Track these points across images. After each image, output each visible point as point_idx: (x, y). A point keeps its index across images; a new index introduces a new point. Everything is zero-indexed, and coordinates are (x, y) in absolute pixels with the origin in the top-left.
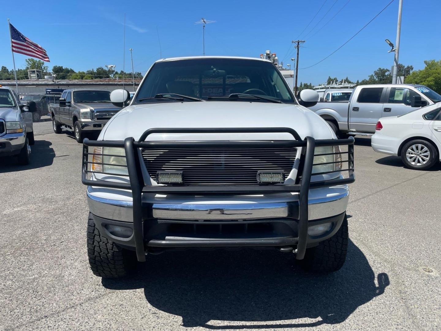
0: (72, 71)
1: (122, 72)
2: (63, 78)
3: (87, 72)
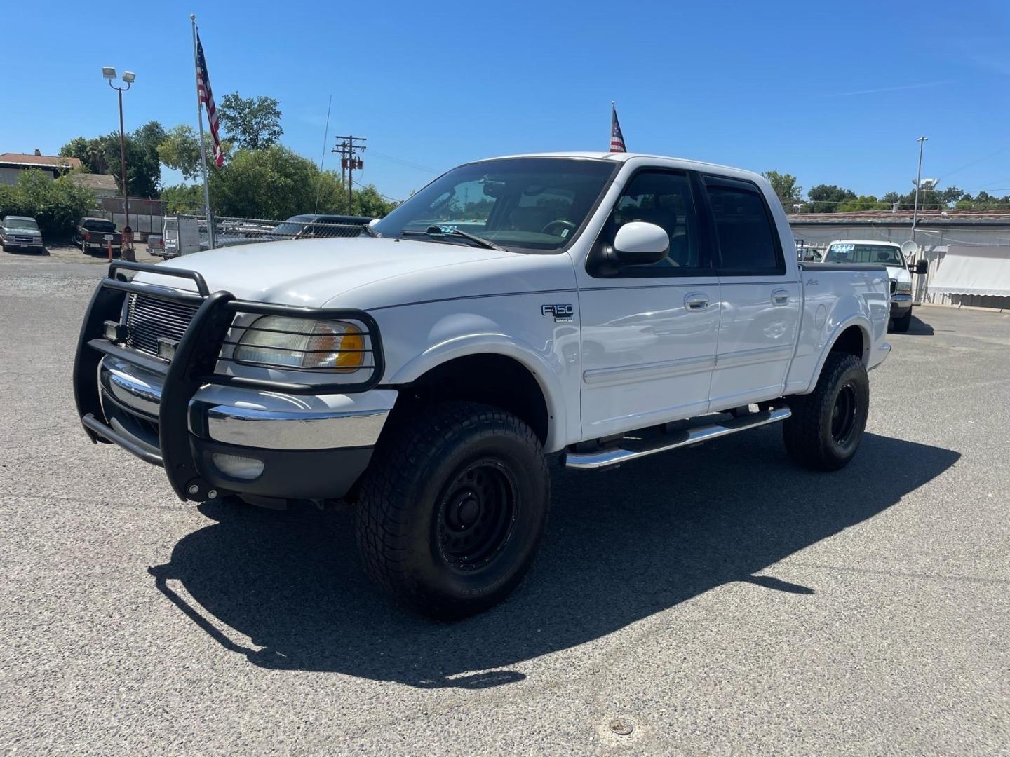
0: (852, 196)
1: (983, 194)
2: (829, 210)
3: (887, 196)
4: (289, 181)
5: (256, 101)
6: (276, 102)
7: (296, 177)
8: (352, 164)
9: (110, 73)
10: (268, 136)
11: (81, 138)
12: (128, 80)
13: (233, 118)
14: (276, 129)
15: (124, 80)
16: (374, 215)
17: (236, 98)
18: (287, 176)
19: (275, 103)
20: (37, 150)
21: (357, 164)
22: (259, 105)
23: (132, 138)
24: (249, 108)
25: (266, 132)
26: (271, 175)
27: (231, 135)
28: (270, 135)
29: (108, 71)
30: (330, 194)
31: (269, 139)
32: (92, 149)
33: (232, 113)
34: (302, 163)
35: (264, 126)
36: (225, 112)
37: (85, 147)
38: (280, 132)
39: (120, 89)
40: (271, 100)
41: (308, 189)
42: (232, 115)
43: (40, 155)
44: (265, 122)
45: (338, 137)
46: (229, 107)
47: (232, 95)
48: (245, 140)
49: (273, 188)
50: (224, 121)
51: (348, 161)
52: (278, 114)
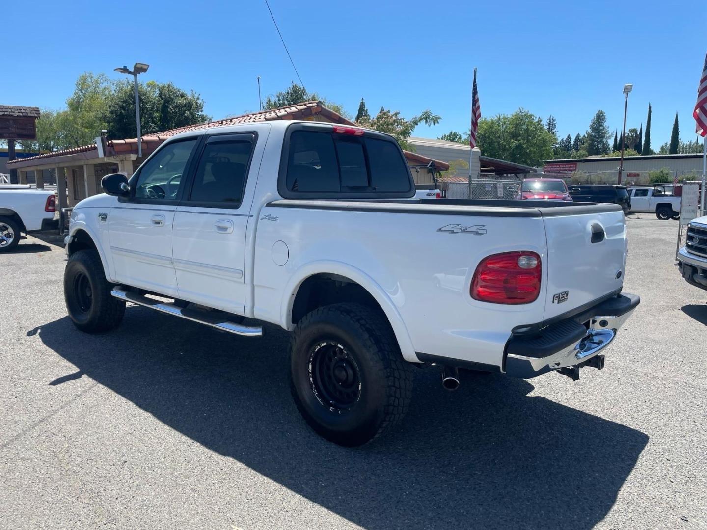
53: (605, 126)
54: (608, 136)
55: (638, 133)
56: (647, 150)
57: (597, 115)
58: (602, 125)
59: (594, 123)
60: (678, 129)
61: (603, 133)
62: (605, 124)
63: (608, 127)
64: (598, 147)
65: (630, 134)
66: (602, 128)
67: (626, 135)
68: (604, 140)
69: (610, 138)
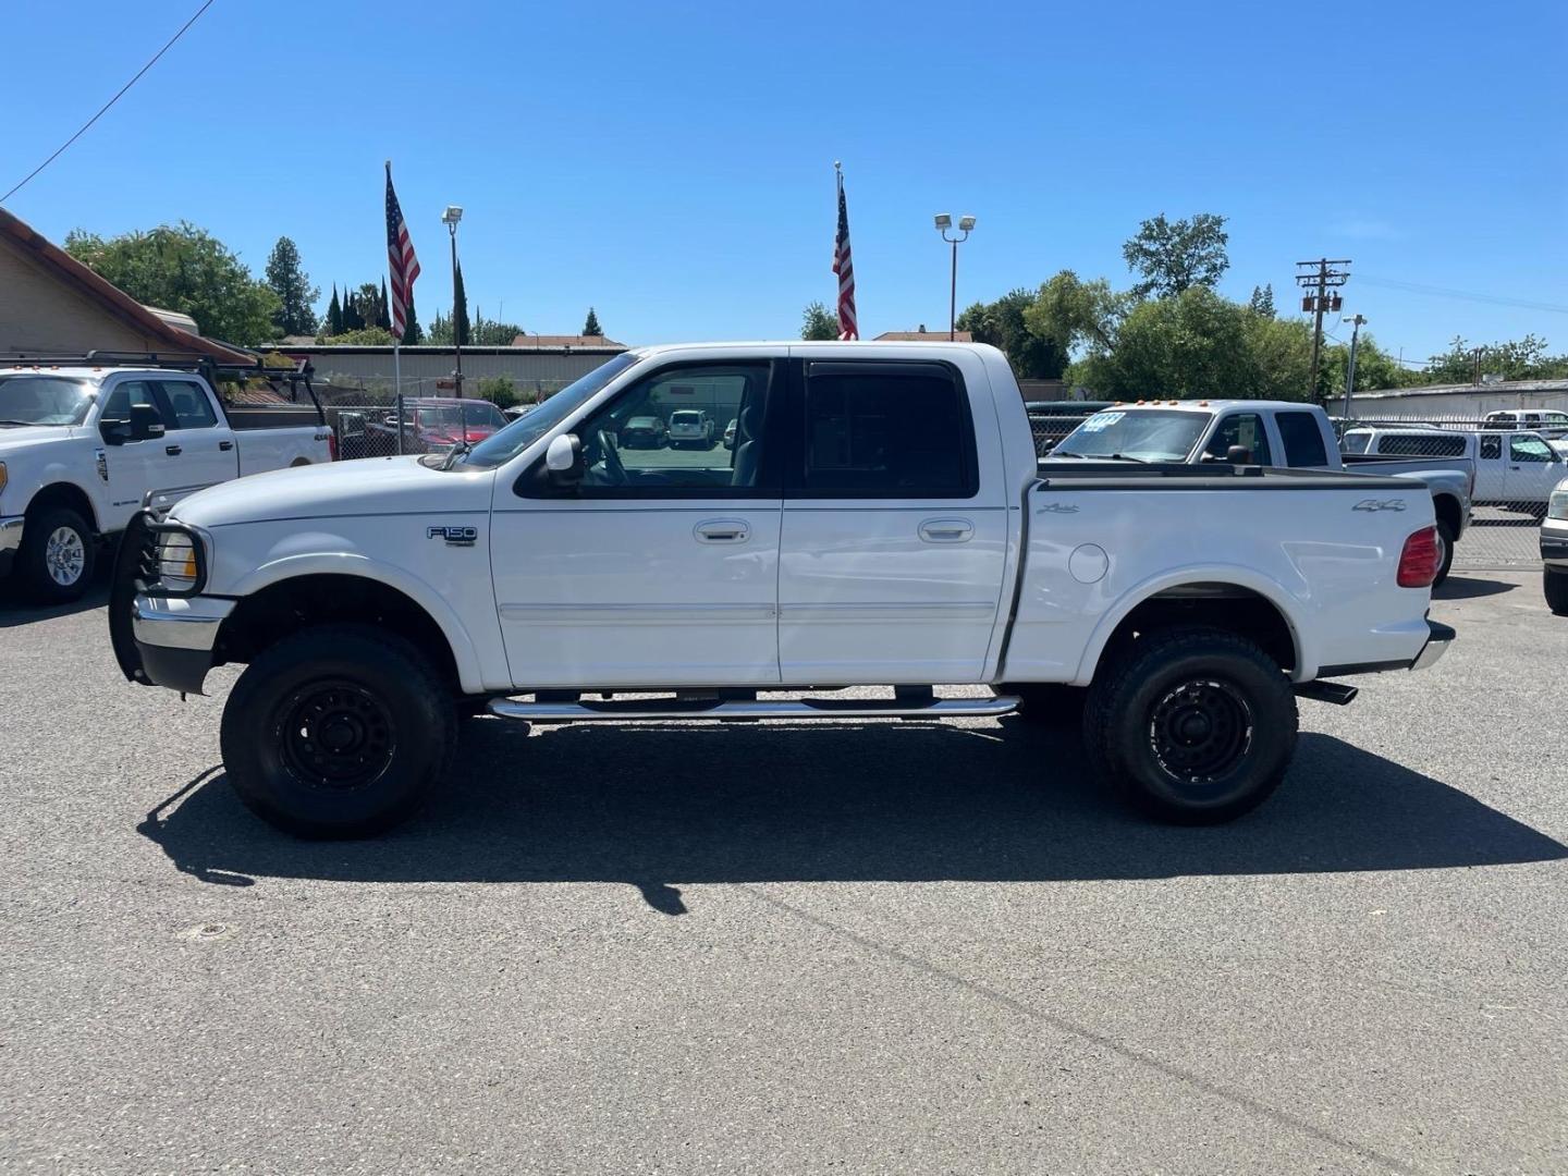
4: (1206, 342)
5: (1191, 223)
6: (1222, 221)
7: (1220, 335)
8: (1325, 304)
9: (943, 222)
10: (1204, 274)
11: (978, 304)
12: (966, 226)
13: (1152, 254)
14: (1219, 261)
15: (961, 228)
16: (1365, 384)
17: (1161, 223)
18: (1206, 334)
19: (1219, 222)
20: (922, 326)
21: (1331, 304)
22: (1194, 229)
23: (1033, 297)
24: (1179, 235)
25: (1202, 268)
26: (1184, 336)
27: (1149, 279)
28: (1207, 272)
29: (941, 220)
30: (1281, 356)
31: (1206, 279)
32: (989, 317)
33: (1152, 247)
34: (1230, 311)
35: (1201, 259)
36: (1141, 246)
37: (981, 315)
38: (1225, 265)
39: (955, 242)
40: (1213, 218)
41: (1240, 351)
42: (1153, 249)
43: (924, 332)
44: (1203, 253)
45: (1300, 264)
46: (1149, 237)
47: (1154, 220)
48: (1168, 284)
49: (1182, 354)
50: (1140, 259)
51: (1316, 301)
52: (1223, 239)
53: (298, 272)
54: (308, 294)
55: (380, 295)
56: (413, 333)
57: (278, 246)
58: (294, 272)
59: (274, 264)
60: (463, 294)
61: (297, 289)
62: (300, 269)
63: (307, 276)
64: (291, 318)
65: (363, 296)
66: (294, 276)
67: (356, 297)
68: (303, 304)
69: (313, 299)
